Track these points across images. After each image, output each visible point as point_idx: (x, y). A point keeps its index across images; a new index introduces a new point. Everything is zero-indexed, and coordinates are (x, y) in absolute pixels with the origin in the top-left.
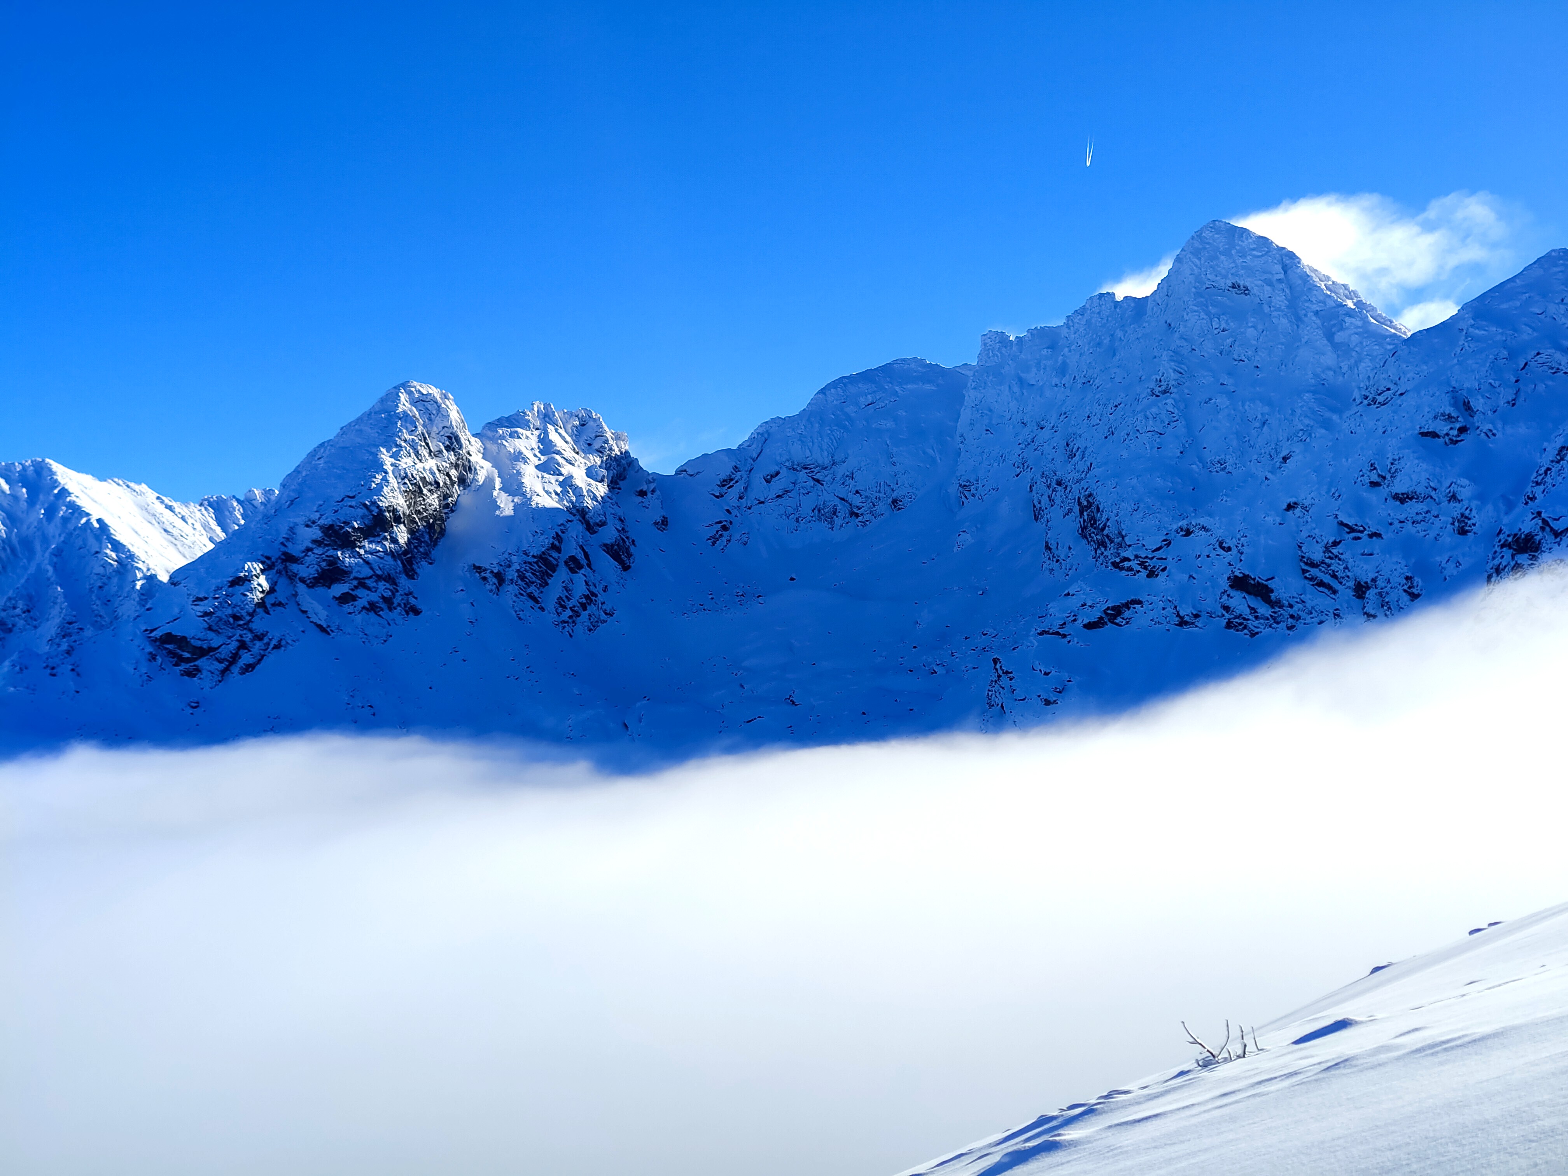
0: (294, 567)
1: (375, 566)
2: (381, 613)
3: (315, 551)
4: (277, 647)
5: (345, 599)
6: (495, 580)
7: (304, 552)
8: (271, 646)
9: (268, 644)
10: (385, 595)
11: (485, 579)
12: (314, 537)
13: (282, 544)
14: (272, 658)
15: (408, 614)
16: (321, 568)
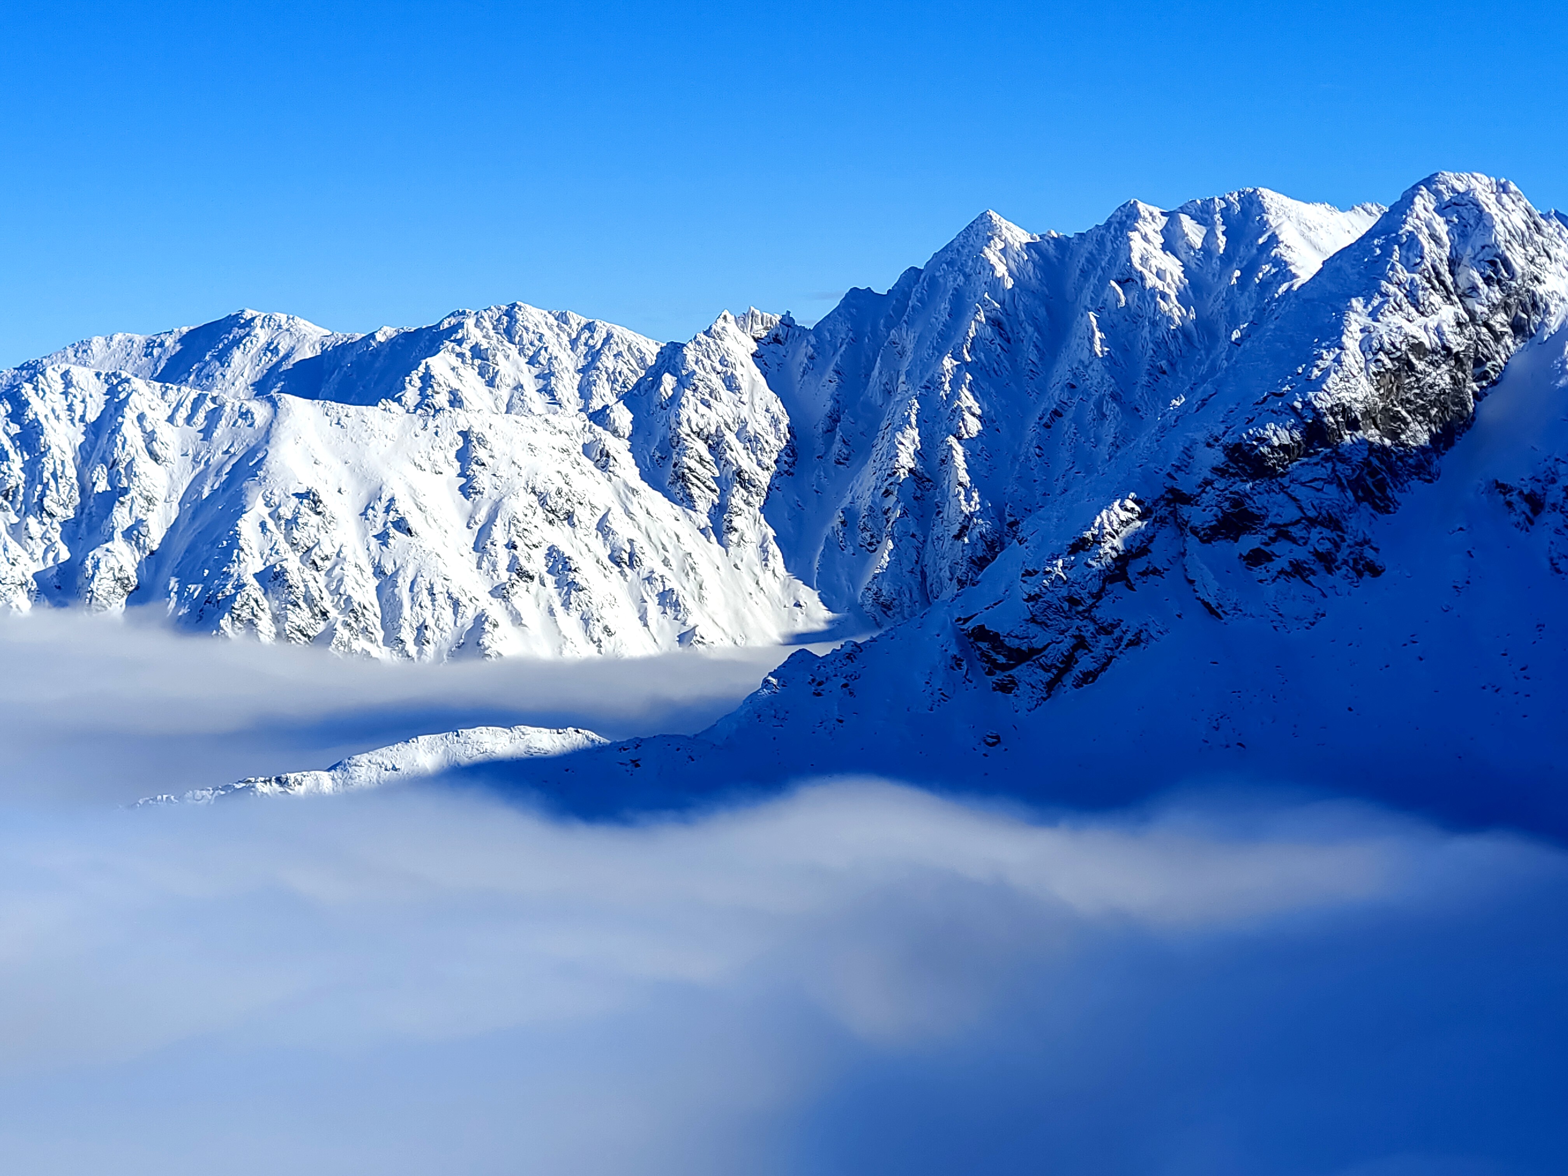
0: (1185, 511)
1: (1306, 504)
2: (1311, 578)
3: (1216, 485)
4: (1131, 643)
5: (1257, 558)
6: (1525, 507)
7: (1200, 486)
8: (1125, 642)
9: (1121, 639)
10: (1320, 549)
11: (1509, 504)
12: (1215, 463)
13: (1169, 475)
14: (1124, 661)
15: (1360, 574)
16: (1223, 511)
